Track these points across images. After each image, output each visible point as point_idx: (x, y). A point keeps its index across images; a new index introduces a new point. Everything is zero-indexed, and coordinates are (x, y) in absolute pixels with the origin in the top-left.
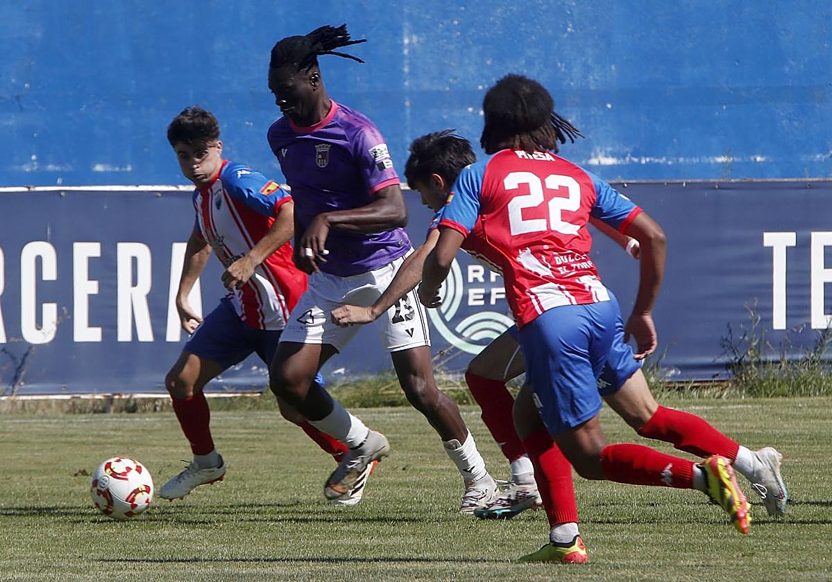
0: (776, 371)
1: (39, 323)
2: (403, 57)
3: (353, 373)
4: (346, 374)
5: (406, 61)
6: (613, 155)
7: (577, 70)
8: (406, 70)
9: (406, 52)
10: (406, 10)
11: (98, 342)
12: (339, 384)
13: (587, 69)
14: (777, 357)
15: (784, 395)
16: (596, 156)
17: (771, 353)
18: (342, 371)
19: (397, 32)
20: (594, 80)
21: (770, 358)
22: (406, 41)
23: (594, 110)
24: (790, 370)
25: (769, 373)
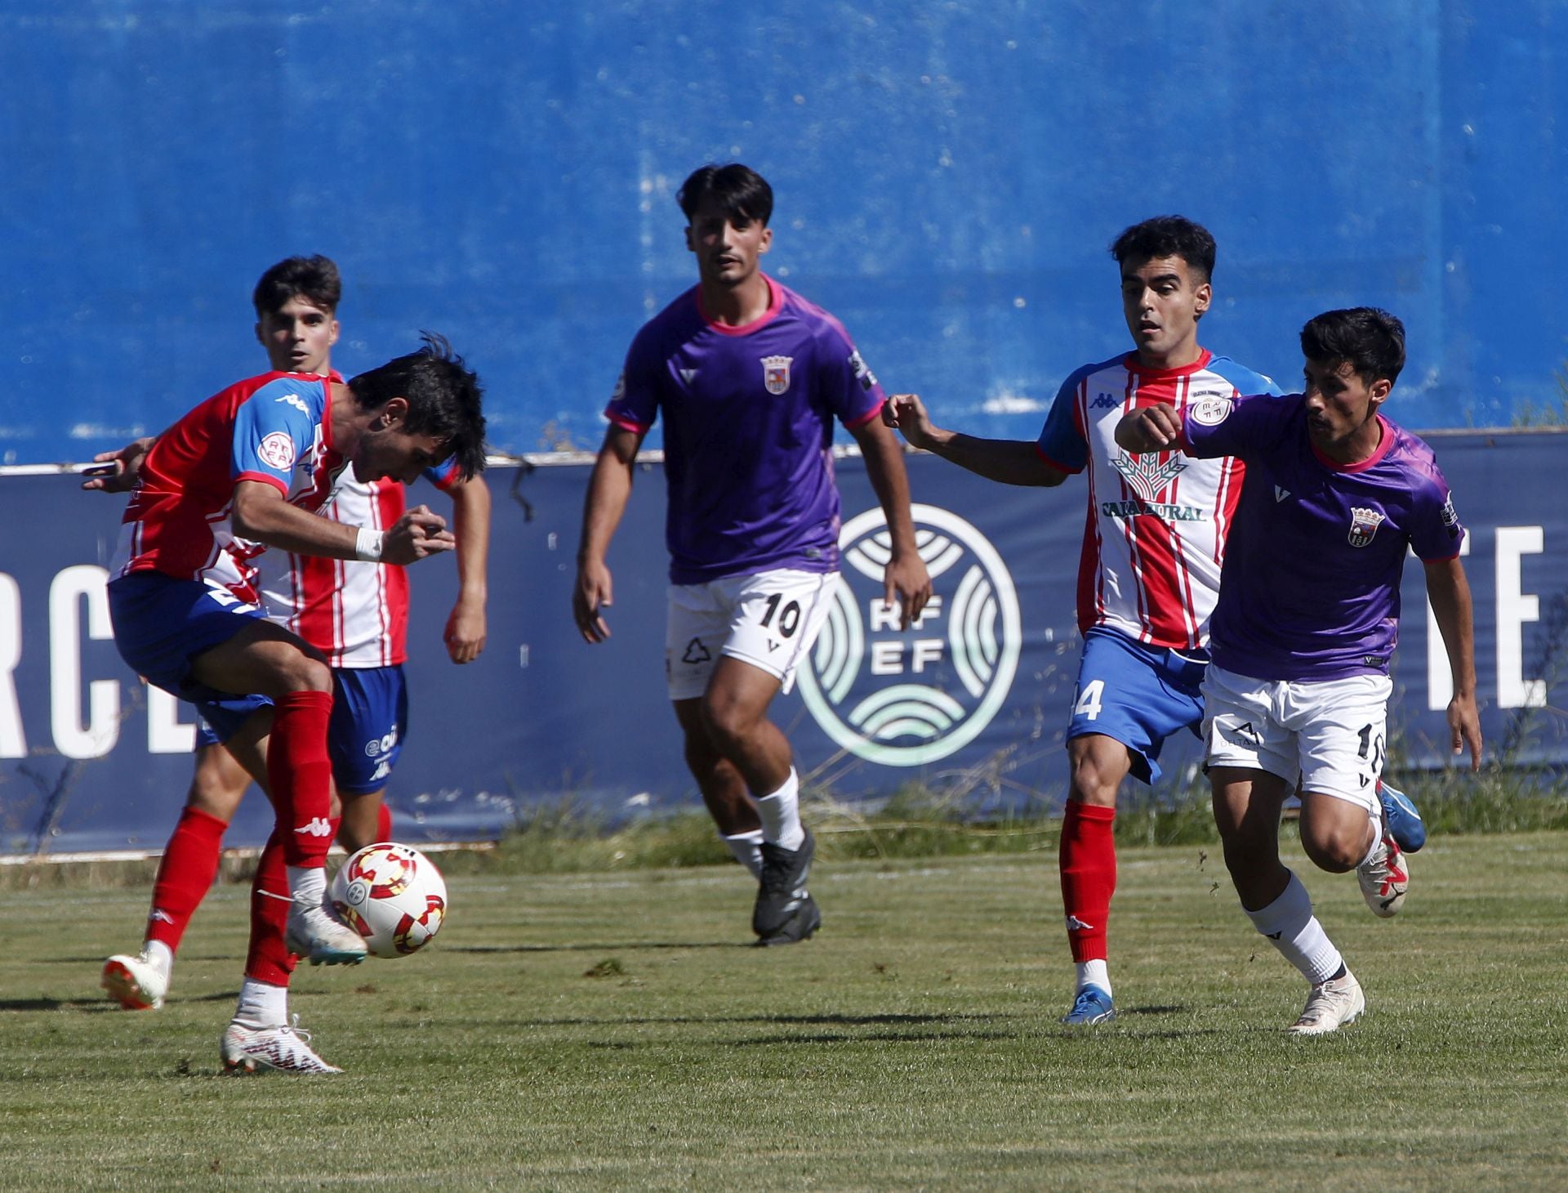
0: (1435, 786)
1: (85, 719)
2: (639, 217)
3: (666, 801)
4: (651, 806)
5: (646, 224)
6: (1029, 394)
7: (960, 237)
8: (646, 239)
9: (645, 206)
10: (645, 128)
11: (189, 753)
12: (638, 824)
13: (979, 235)
14: (1439, 762)
15: (1454, 832)
16: (997, 396)
17: (1425, 752)
18: (642, 799)
19: (627, 170)
20: (993, 255)
21: (1426, 763)
22: (645, 186)
23: (992, 311)
24: (1462, 784)
25: (1424, 790)
